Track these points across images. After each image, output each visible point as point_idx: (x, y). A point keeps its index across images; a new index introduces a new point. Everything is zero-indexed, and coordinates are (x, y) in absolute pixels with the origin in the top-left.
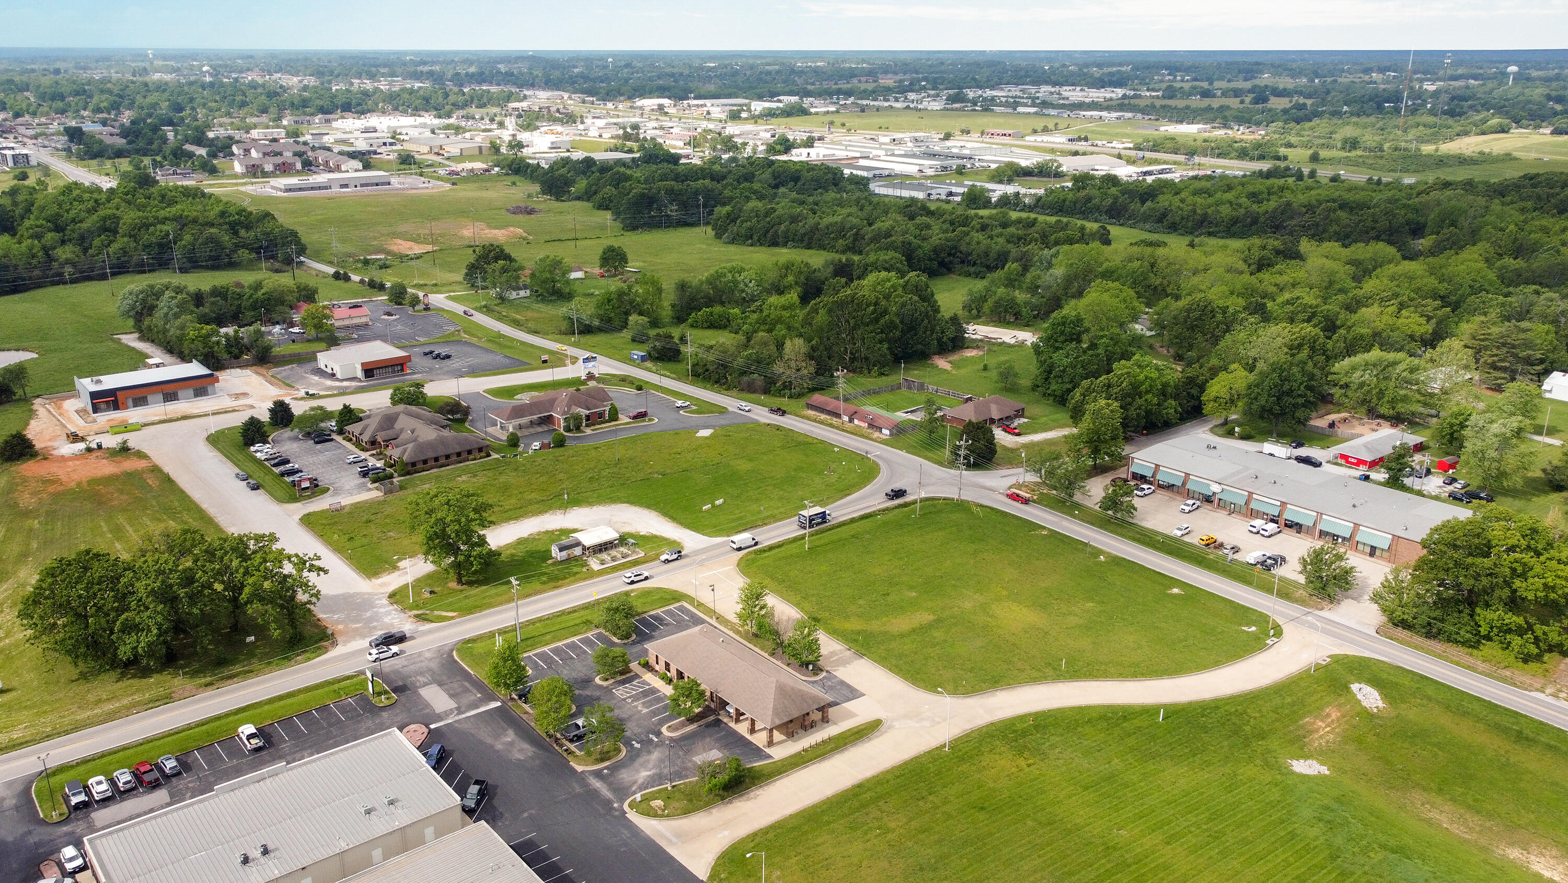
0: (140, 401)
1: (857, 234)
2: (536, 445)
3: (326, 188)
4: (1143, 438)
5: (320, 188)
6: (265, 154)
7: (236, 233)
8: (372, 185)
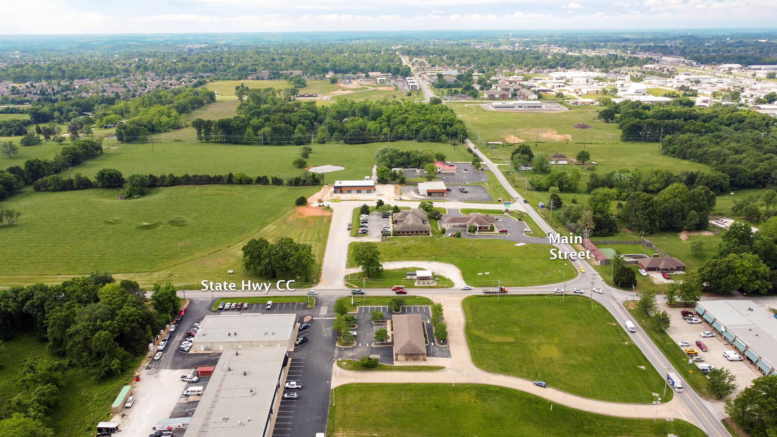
0: (349, 192)
1: (724, 159)
2: (450, 235)
3: (512, 107)
4: (742, 297)
5: (510, 107)
6: (502, 89)
7: (445, 128)
8: (533, 107)
